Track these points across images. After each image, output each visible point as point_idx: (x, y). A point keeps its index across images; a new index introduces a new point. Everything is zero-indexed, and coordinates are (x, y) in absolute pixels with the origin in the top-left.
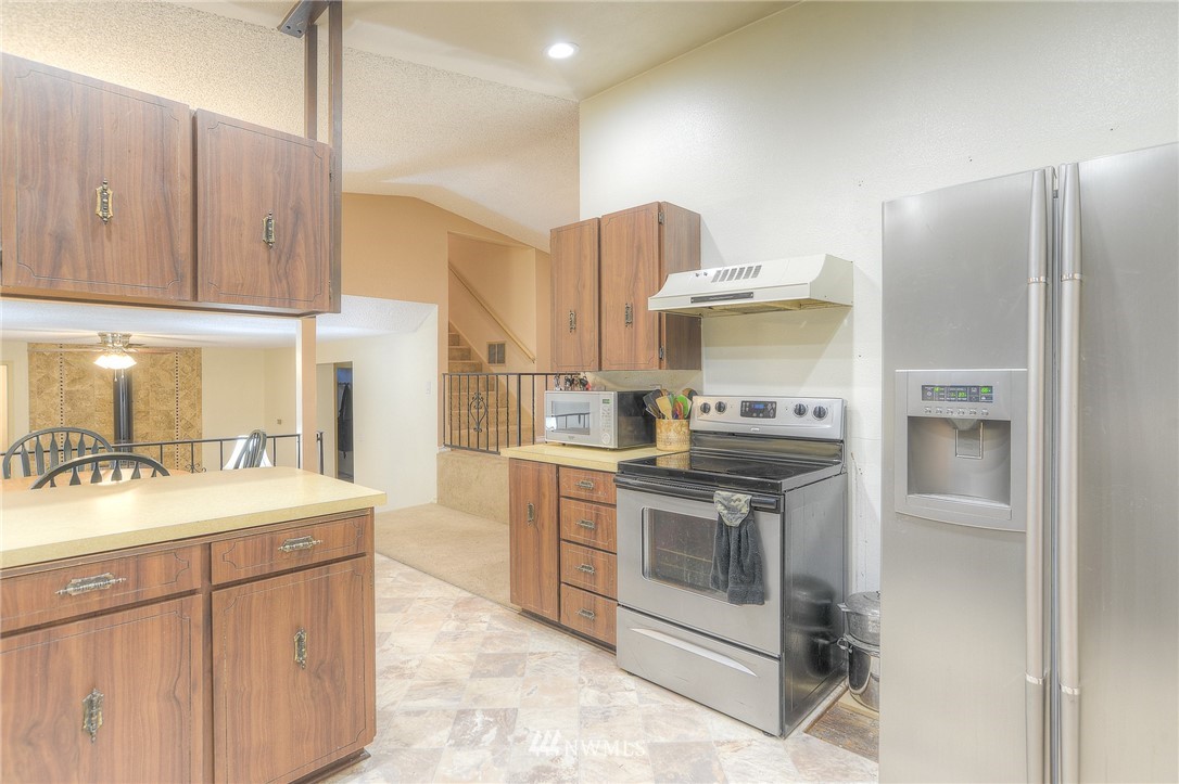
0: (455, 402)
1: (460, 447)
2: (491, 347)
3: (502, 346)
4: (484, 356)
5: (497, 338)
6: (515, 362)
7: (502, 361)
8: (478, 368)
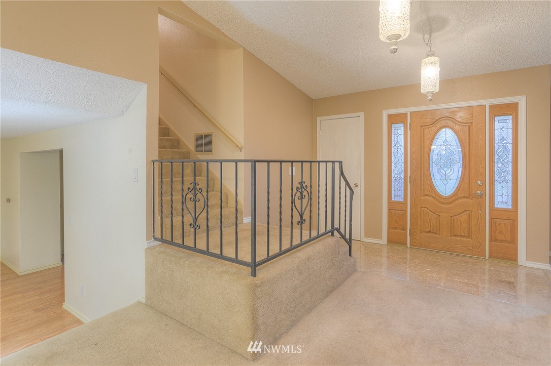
0: (167, 188)
1: (171, 243)
2: (198, 138)
3: (209, 137)
4: (191, 145)
5: (204, 130)
6: (221, 150)
7: (209, 149)
8: (186, 156)
